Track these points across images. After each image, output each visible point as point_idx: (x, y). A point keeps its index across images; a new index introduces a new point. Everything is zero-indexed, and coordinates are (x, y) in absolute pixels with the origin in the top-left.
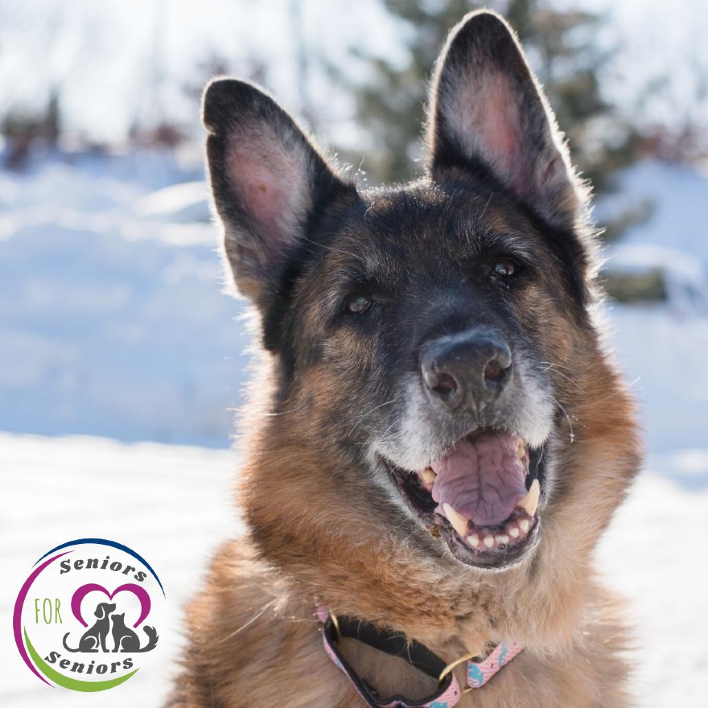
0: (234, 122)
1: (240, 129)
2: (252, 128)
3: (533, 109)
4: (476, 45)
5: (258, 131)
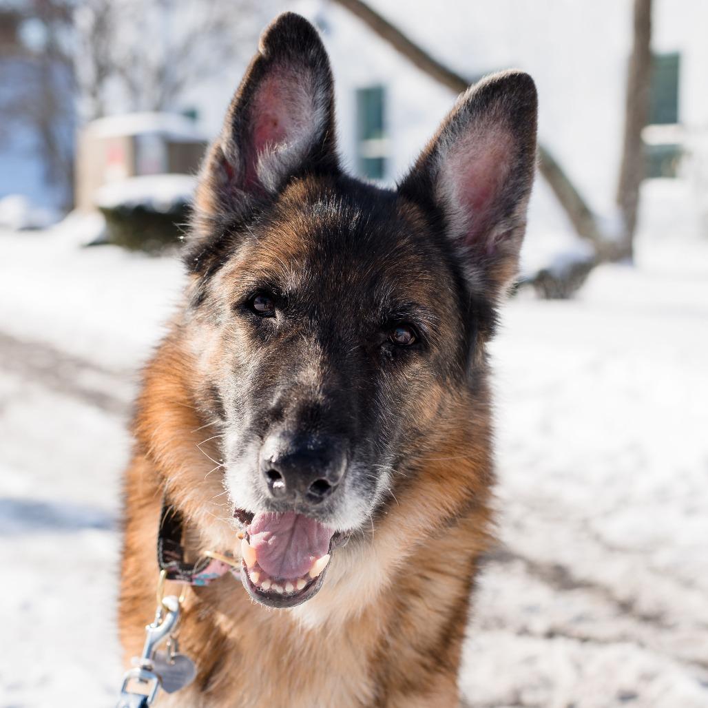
0: (286, 55)
1: (287, 64)
2: (297, 71)
3: (521, 180)
4: (502, 100)
5: (299, 76)
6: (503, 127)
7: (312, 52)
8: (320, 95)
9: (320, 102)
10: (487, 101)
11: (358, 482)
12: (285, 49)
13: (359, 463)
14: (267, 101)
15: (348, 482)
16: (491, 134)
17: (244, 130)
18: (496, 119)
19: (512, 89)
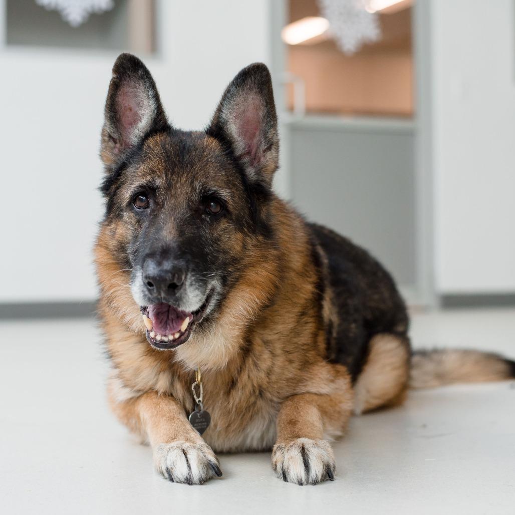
6: (256, 93)
7: (140, 72)
8: (151, 93)
9: (151, 97)
10: (244, 81)
11: (194, 283)
12: (126, 73)
13: (192, 273)
14: (124, 101)
15: (188, 283)
16: (251, 97)
17: (115, 118)
18: (251, 89)
19: (255, 73)
